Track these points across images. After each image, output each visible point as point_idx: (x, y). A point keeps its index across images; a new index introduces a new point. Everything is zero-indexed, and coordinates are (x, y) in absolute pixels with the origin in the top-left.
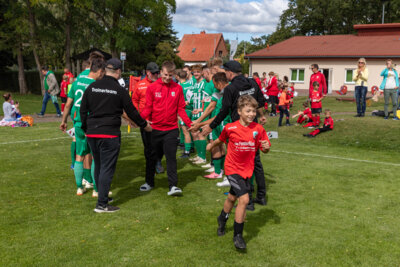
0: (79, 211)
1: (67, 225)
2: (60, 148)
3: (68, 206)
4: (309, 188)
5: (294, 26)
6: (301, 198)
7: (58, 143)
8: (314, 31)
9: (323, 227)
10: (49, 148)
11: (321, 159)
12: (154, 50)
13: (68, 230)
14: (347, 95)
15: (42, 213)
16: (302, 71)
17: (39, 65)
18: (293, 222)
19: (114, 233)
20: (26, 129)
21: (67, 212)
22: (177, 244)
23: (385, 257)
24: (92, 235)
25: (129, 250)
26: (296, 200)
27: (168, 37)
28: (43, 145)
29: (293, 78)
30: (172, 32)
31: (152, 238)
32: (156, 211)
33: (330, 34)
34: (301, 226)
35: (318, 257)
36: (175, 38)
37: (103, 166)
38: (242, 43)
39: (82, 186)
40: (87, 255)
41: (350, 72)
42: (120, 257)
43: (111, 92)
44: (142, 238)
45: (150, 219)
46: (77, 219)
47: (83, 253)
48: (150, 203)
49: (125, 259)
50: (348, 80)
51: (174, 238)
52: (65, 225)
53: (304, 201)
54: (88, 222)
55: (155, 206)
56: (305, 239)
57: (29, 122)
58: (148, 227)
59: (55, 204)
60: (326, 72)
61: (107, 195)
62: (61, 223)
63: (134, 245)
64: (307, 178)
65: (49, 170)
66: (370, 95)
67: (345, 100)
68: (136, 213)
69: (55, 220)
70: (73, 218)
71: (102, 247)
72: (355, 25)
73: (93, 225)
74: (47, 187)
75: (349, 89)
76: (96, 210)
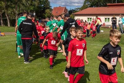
0: (17, 63)
2: (12, 43)
3: (14, 61)
4: (92, 55)
5: (88, 5)
7: (12, 41)
8: (95, 6)
11: (96, 46)
12: (45, 12)
13: (12, 69)
14: (105, 26)
15: (5, 64)
16: (91, 18)
17: (7, 17)
19: (28, 70)
20: (2, 37)
21: (13, 63)
22: (48, 73)
24: (20, 71)
25: (32, 76)
27: (49, 8)
28: (8, 42)
29: (88, 21)
30: (50, 7)
31: (40, 71)
32: (42, 63)
33: (100, 7)
34: (89, 67)
35: (94, 77)
36: (51, 8)
37: (27, 48)
38: (72, 10)
39: (20, 55)
41: (106, 19)
42: (29, 78)
43: (30, 24)
44: (37, 72)
45: (40, 65)
46: (16, 66)
48: (40, 60)
49: (31, 79)
50: (105, 21)
51: (47, 72)
52: (12, 67)
53: (90, 59)
54: (19, 67)
55: (42, 61)
57: (3, 35)
58: (39, 68)
59: (9, 60)
62: (11, 67)
63: (34, 74)
64: (92, 52)
65: (8, 50)
66: (112, 26)
67: (104, 28)
68: (36, 63)
69: (9, 66)
70: (15, 65)
71: (23, 75)
72: (108, 4)
73: (21, 67)
74: (7, 55)
75: (106, 24)
76: (25, 63)
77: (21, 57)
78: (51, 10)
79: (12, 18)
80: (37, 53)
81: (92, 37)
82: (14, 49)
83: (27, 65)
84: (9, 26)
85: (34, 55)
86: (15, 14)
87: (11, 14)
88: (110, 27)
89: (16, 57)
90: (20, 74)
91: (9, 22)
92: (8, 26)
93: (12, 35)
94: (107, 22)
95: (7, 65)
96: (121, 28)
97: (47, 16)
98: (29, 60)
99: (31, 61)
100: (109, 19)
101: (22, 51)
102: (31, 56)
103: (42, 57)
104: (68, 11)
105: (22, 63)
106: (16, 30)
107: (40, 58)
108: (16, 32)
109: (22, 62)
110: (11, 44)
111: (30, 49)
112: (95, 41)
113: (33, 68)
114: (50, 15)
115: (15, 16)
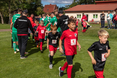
0: (14, 58)
1: (9, 63)
2: (7, 39)
3: (10, 57)
4: (84, 49)
5: (78, 2)
6: (82, 52)
7: (7, 38)
8: (84, 3)
9: (90, 61)
10: (4, 39)
11: (88, 41)
12: (36, 9)
13: (10, 64)
14: (94, 22)
16: (80, 15)
17: (1, 15)
18: (80, 60)
19: (25, 65)
22: (45, 68)
23: (109, 70)
24: (17, 66)
25: (30, 70)
26: (81, 53)
27: (40, 6)
28: (3, 38)
29: (78, 17)
30: (41, 4)
31: (36, 66)
32: (38, 58)
34: (83, 61)
35: (89, 70)
36: (42, 6)
37: (23, 44)
38: (62, 7)
39: (16, 51)
40: (16, 72)
41: (94, 15)
42: (26, 72)
44: (34, 66)
45: (36, 60)
46: (13, 61)
47: (15, 72)
48: (36, 55)
49: (28, 73)
50: (94, 18)
53: (83, 53)
54: (16, 62)
55: (37, 56)
56: (84, 65)
58: (35, 63)
59: (6, 56)
60: (87, 15)
61: (24, 53)
62: (8, 62)
63: (31, 68)
64: (84, 46)
65: (4, 46)
66: (100, 22)
67: (93, 23)
68: (32, 58)
69: (6, 61)
70: (11, 60)
71: (21, 69)
72: (96, 2)
73: (18, 62)
74: (3, 51)
75: (94, 20)
76: (21, 58)
77: (17, 53)
78: (43, 8)
79: (5, 15)
80: (32, 49)
81: (83, 33)
82: (10, 45)
83: (23, 60)
84: (3, 23)
85: (29, 51)
86: (8, 11)
87: (4, 12)
88: (98, 23)
89: (12, 53)
90: (17, 69)
91: (2, 20)
92: (1, 23)
93: (6, 32)
94: (95, 18)
95: (4, 61)
96: (110, 23)
97: (38, 14)
98: (25, 55)
99: (27, 56)
100: (97, 15)
101: (17, 47)
102: (26, 52)
103: (37, 52)
104: (58, 9)
105: (19, 59)
106: (11, 26)
107: (35, 53)
108: (12, 29)
109: (18, 57)
110: (7, 41)
111: (26, 45)
112: (86, 37)
113: (29, 63)
114: (42, 13)
115: (8, 14)
